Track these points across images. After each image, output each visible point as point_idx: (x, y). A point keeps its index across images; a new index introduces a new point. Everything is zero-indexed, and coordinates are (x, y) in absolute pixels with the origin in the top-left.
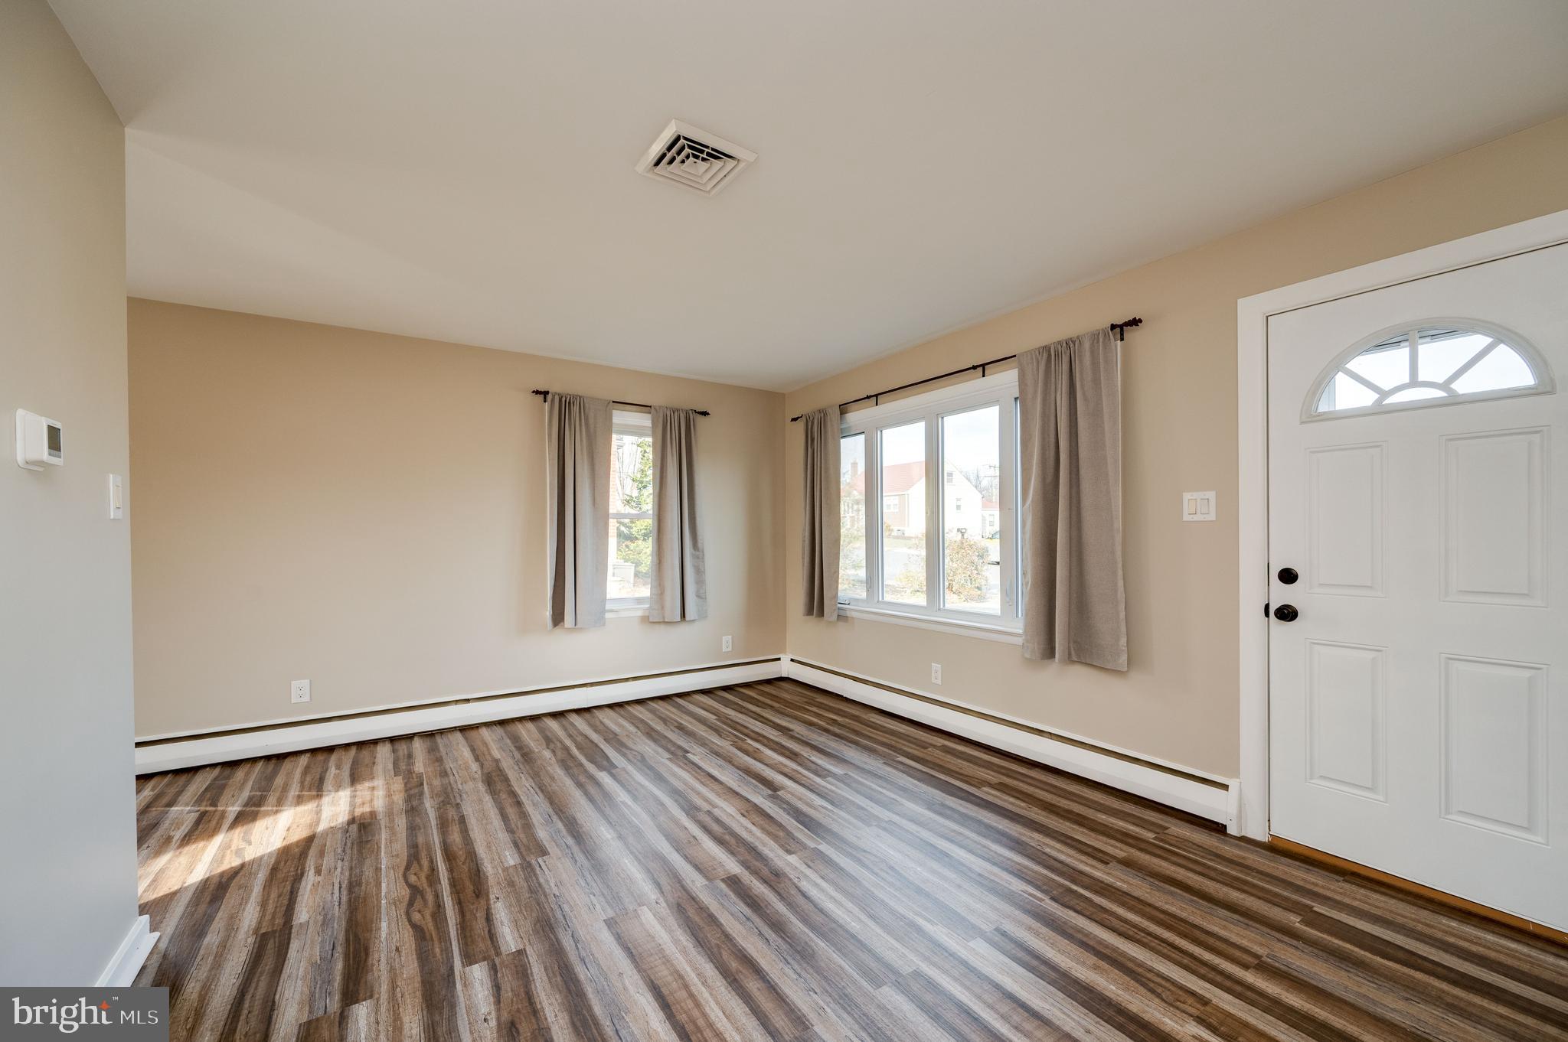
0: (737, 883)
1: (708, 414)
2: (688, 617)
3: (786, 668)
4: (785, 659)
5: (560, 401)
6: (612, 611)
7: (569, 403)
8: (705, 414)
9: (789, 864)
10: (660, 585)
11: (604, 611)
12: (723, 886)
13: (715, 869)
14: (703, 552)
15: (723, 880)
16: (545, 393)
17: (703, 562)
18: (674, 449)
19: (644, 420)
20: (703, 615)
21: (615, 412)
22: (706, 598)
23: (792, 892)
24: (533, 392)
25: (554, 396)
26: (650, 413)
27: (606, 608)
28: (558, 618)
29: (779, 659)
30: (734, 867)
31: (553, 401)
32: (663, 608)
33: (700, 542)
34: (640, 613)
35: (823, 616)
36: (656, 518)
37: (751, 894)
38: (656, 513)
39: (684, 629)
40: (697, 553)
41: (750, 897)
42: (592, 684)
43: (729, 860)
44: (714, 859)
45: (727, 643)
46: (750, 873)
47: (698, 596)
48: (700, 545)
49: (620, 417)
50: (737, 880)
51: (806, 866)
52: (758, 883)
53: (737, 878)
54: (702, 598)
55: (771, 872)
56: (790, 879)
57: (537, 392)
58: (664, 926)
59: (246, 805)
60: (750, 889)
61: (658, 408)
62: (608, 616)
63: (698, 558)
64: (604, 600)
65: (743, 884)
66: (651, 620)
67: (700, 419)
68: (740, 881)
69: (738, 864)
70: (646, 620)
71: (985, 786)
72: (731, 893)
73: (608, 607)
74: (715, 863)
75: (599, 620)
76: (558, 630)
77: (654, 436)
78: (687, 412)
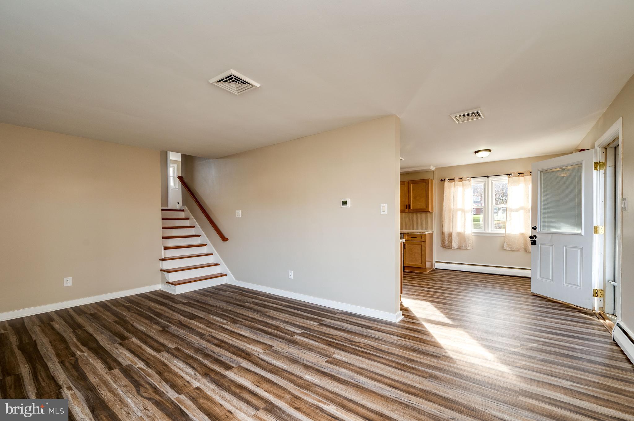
0: (226, 367)
9: (199, 381)
12: (233, 365)
13: (239, 371)
15: (233, 367)
23: (199, 368)
30: (229, 374)
37: (219, 364)
41: (219, 363)
43: (233, 377)
44: (241, 376)
46: (220, 373)
50: (227, 368)
51: (190, 382)
52: (216, 369)
53: (226, 369)
55: (209, 375)
56: (200, 374)
58: (251, 349)
60: (220, 366)
65: (223, 367)
68: (225, 368)
69: (227, 376)
72: (228, 363)
74: (240, 374)
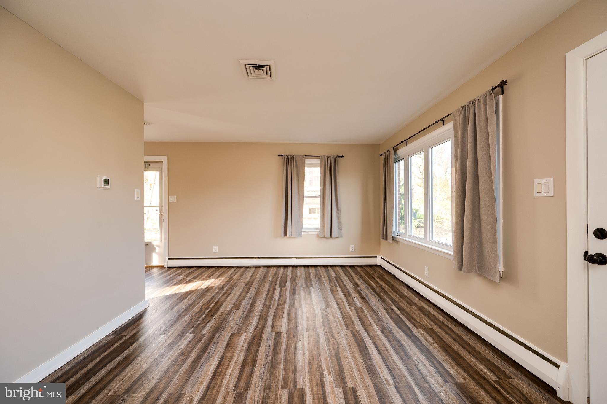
1: (343, 157)
2: (333, 236)
3: (378, 261)
4: (379, 257)
5: (287, 157)
6: (305, 232)
7: (290, 158)
8: (342, 157)
10: (323, 223)
11: (301, 232)
14: (340, 211)
16: (283, 155)
17: (341, 215)
18: (329, 173)
19: (317, 161)
20: (340, 236)
21: (306, 160)
22: (342, 229)
24: (278, 155)
25: (285, 156)
26: (320, 159)
27: (303, 231)
28: (286, 234)
29: (376, 257)
31: (285, 158)
32: (324, 232)
33: (339, 207)
34: (316, 233)
35: (387, 240)
36: (322, 198)
38: (322, 196)
39: (332, 241)
40: (338, 211)
42: (299, 258)
45: (352, 248)
47: (339, 228)
48: (339, 208)
49: (308, 161)
54: (340, 229)
57: (280, 155)
59: (192, 279)
61: (322, 156)
62: (303, 233)
63: (339, 213)
64: (302, 228)
66: (320, 236)
67: (340, 159)
70: (318, 236)
71: (421, 328)
73: (303, 230)
75: (300, 234)
76: (286, 237)
77: (321, 167)
78: (334, 157)
